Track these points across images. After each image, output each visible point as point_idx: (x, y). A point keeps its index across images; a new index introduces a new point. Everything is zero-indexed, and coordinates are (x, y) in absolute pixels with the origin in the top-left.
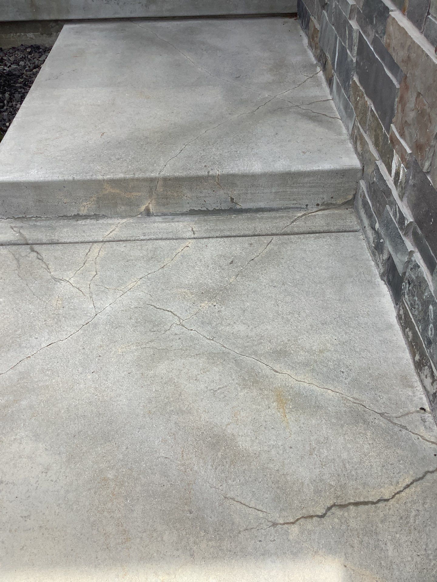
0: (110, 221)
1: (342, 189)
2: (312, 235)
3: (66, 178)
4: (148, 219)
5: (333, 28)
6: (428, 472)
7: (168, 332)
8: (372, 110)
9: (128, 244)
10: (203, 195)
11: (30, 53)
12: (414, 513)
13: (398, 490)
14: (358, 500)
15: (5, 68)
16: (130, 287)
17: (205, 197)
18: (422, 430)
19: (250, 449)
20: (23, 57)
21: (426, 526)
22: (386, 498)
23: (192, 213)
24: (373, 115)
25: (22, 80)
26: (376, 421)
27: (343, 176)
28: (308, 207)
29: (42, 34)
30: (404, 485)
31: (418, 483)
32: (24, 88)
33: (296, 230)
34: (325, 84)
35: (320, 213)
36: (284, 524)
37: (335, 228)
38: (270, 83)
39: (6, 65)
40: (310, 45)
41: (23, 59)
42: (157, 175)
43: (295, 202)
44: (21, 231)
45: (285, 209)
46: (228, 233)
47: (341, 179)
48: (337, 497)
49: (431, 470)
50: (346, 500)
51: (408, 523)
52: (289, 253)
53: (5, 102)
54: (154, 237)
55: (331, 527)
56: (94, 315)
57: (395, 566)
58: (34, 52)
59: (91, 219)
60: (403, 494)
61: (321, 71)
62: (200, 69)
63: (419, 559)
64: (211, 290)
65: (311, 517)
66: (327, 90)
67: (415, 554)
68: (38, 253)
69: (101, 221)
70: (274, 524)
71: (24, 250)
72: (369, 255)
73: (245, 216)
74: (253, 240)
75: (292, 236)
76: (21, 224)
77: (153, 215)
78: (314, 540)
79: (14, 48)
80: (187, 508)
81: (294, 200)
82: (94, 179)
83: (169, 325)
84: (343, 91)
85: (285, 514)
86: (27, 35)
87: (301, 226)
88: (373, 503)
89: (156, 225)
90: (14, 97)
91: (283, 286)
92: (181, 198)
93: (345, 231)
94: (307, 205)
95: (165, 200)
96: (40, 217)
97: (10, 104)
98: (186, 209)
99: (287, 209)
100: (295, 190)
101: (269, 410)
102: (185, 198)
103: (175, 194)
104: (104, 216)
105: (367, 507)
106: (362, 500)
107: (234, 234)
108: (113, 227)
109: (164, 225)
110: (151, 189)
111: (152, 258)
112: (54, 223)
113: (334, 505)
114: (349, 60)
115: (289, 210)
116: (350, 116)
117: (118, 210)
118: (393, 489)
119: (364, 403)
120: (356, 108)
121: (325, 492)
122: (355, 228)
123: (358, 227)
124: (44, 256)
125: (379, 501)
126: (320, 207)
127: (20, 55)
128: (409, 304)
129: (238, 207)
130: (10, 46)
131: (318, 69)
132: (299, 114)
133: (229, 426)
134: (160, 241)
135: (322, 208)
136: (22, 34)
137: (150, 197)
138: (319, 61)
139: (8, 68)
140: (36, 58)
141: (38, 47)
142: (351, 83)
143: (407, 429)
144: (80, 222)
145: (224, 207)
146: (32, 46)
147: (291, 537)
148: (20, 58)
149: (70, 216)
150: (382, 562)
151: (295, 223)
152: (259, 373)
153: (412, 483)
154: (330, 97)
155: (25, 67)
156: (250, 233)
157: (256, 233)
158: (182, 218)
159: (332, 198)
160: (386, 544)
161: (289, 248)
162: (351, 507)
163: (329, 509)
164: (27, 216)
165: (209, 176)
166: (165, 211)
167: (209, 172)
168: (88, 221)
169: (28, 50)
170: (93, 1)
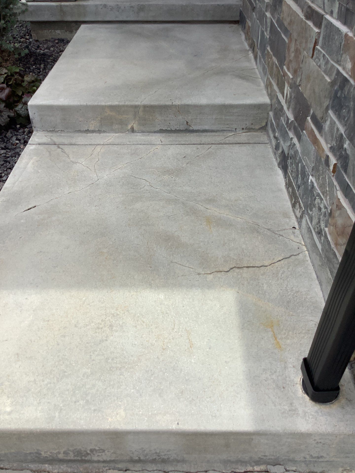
0: (108, 134)
1: (258, 118)
2: (237, 145)
3: (82, 103)
4: (132, 134)
5: (258, 21)
6: (293, 255)
7: (142, 189)
8: (276, 64)
9: (120, 146)
10: (169, 119)
11: (57, 43)
12: (281, 272)
13: (273, 262)
14: (249, 265)
15: (41, 51)
16: (119, 167)
17: (170, 120)
18: (292, 237)
19: (188, 242)
20: (52, 45)
21: (288, 278)
22: (266, 265)
23: (161, 131)
24: (277, 67)
25: (52, 58)
26: (265, 232)
27: (259, 108)
29: (66, 31)
30: (278, 260)
31: (286, 259)
32: (53, 63)
33: (227, 142)
34: (253, 60)
35: (244, 134)
36: (205, 274)
37: (253, 141)
38: (217, 59)
39: (41, 49)
40: (246, 39)
41: (52, 46)
42: (140, 104)
43: (228, 126)
44: (52, 138)
45: (222, 131)
46: (184, 143)
47: (258, 111)
48: (237, 264)
49: (294, 254)
50: (242, 265)
51: (277, 276)
52: (222, 153)
54: (136, 143)
55: (232, 276)
56: (96, 180)
57: (267, 294)
58: (60, 42)
59: (96, 133)
60: (276, 264)
61: (252, 53)
62: (171, 51)
63: (281, 291)
64: (171, 170)
65: (221, 272)
66: (254, 63)
67: (279, 289)
68: (62, 149)
69: (102, 134)
70: (199, 274)
71: (53, 148)
72: (273, 155)
73: (195, 134)
74: (199, 146)
75: (225, 145)
76: (52, 134)
77: (136, 132)
78: (221, 281)
79: (46, 40)
80: (148, 265)
81: (227, 124)
82: (99, 105)
83: (143, 186)
84: (262, 60)
85: (206, 270)
86: (56, 31)
87: (231, 139)
88: (258, 267)
89: (137, 137)
90: (47, 67)
91: (216, 169)
92: (154, 121)
93: (259, 143)
94: (236, 129)
95: (144, 122)
96: (64, 131)
97: (44, 71)
98: (157, 129)
100: (228, 117)
101: (201, 226)
102: (157, 120)
103: (151, 118)
104: (104, 132)
105: (254, 268)
106: (251, 265)
107: (188, 143)
108: (110, 138)
109: (142, 137)
110: (135, 113)
111: (134, 153)
112: (72, 134)
113: (235, 267)
114: (265, 37)
115: (224, 132)
116: (265, 74)
117: (113, 128)
118: (270, 262)
119: (259, 224)
120: (268, 66)
121: (230, 261)
122: (266, 142)
123: (268, 142)
124: (66, 151)
125: (261, 266)
126: (244, 131)
127: (50, 44)
128: (290, 171)
129: (191, 128)
130: (44, 39)
131: (250, 52)
132: (234, 75)
133: (176, 232)
134: (140, 145)
136: (53, 31)
137: (134, 119)
138: (251, 47)
139: (43, 51)
140: (61, 46)
141: (63, 40)
142: (266, 52)
143: (283, 236)
144: (89, 135)
145: (182, 128)
146: (59, 39)
147: (208, 280)
149: (83, 131)
150: (260, 292)
151: (227, 139)
152: (197, 209)
153: (282, 260)
154: (256, 67)
155: (54, 51)
156: (198, 143)
157: (202, 143)
158: (154, 134)
159: (252, 124)
160: (263, 284)
162: (245, 268)
163: (231, 269)
164: (56, 130)
165: (172, 105)
166: (144, 129)
167: (172, 103)
168: (94, 134)
169: (56, 41)
170: (102, 9)
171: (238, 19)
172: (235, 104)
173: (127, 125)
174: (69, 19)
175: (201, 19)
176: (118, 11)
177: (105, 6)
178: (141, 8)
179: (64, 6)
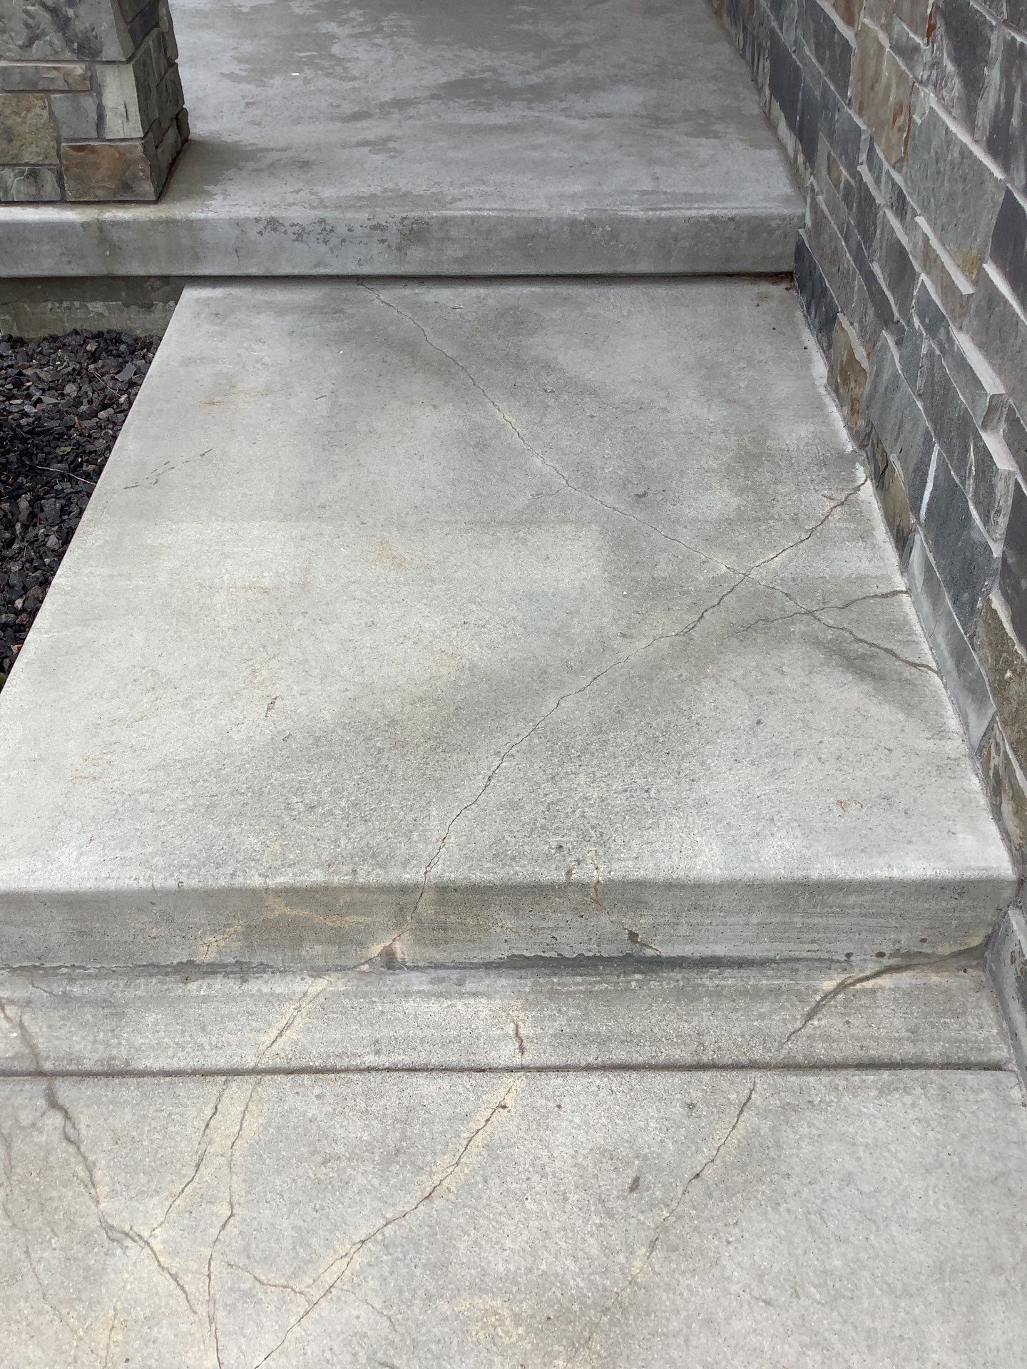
0: (280, 986)
1: (953, 922)
2: (870, 1077)
3: (159, 882)
4: (389, 980)
9: (331, 1087)
10: (551, 924)
11: (94, 357)
15: (28, 408)
16: (329, 1279)
17: (556, 928)
20: (74, 370)
23: (516, 964)
25: (69, 449)
27: (961, 894)
28: (852, 958)
29: (127, 305)
32: (70, 479)
33: (821, 1051)
34: (882, 534)
35: (886, 981)
37: (937, 1048)
38: (730, 522)
40: (835, 390)
41: (74, 375)
42: (420, 878)
43: (816, 947)
45: (786, 960)
52: (806, 1148)
53: (18, 527)
54: (406, 1060)
58: (104, 354)
59: (226, 975)
61: (869, 482)
62: (538, 461)
64: (576, 1307)
66: (891, 555)
69: (254, 986)
71: (29, 1100)
74: (694, 1087)
75: (811, 1078)
76: (29, 992)
77: (403, 966)
79: (54, 338)
81: (813, 942)
82: (237, 886)
86: (89, 305)
87: (834, 1033)
89: (410, 1006)
90: (42, 510)
92: (486, 930)
93: (966, 1067)
94: (849, 955)
95: (440, 934)
96: (83, 967)
98: (500, 952)
99: (790, 962)
100: (817, 920)
102: (499, 930)
103: (470, 921)
104: (263, 968)
107: (640, 1059)
110: (401, 909)
112: (119, 990)
116: (973, 692)
117: (304, 953)
120: (999, 693)
122: (995, 1054)
126: (886, 963)
127: (67, 364)
129: (649, 952)
130: (44, 333)
131: (861, 473)
132: (817, 643)
134: (422, 1078)
135: (893, 962)
136: (77, 304)
137: (397, 925)
138: (862, 446)
139: (35, 405)
140: (108, 373)
141: (117, 339)
142: (980, 604)
144: (193, 986)
148: (69, 374)
151: (816, 1023)
154: (900, 583)
155: (77, 402)
156: (687, 1054)
157: (705, 1059)
159: (923, 941)
161: (805, 1130)
164: (47, 965)
165: (569, 884)
166: (439, 956)
167: (569, 873)
168: (218, 983)
169: (89, 348)
170: (260, 233)
171: (786, 266)
172: (850, 882)
173: (362, 945)
176: (326, 242)
177: (273, 224)
178: (416, 233)
179: (115, 224)
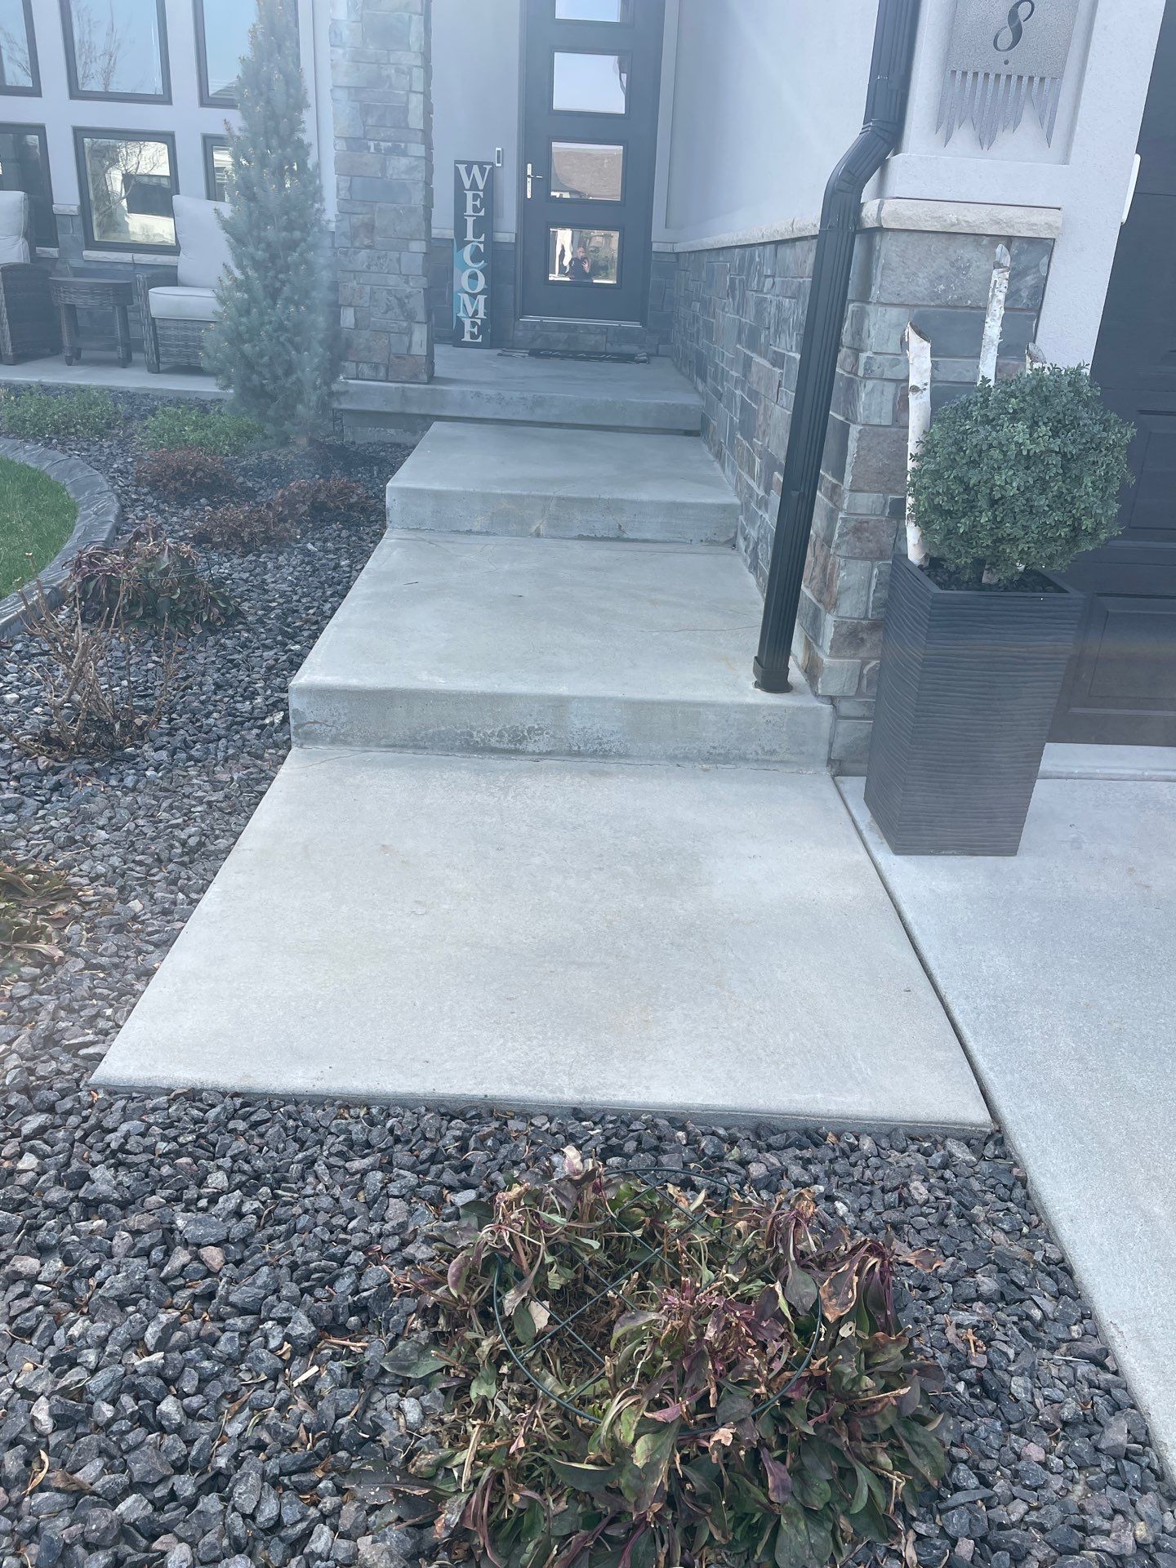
0: (500, 538)
1: (724, 525)
3: (467, 489)
4: (538, 539)
5: (726, 410)
10: (593, 520)
12: (742, 634)
13: (734, 628)
21: (749, 637)
22: (724, 630)
26: (726, 612)
27: (724, 511)
29: (405, 429)
31: (749, 628)
33: (680, 551)
38: (664, 466)
40: (710, 449)
42: (552, 494)
44: (418, 535)
45: (670, 541)
46: (614, 548)
47: (722, 515)
48: (689, 628)
50: (695, 629)
56: (495, 569)
59: (483, 535)
60: (737, 630)
65: (670, 631)
68: (436, 545)
69: (492, 538)
71: (423, 543)
72: (741, 562)
73: (631, 544)
74: (636, 553)
75: (676, 553)
76: (417, 532)
77: (543, 537)
80: (579, 624)
81: (679, 533)
84: (730, 458)
86: (387, 430)
87: (685, 550)
88: (714, 630)
89: (546, 541)
92: (571, 521)
95: (556, 522)
98: (574, 534)
100: (679, 522)
102: (575, 521)
103: (566, 516)
106: (706, 629)
107: (620, 549)
108: (506, 540)
109: (553, 542)
110: (544, 508)
111: (544, 553)
112: (447, 534)
115: (674, 544)
118: (729, 628)
119: (719, 606)
121: (680, 626)
122: (735, 555)
124: (441, 546)
125: (718, 630)
126: (704, 545)
127: (379, 448)
129: (625, 536)
134: (551, 547)
136: (382, 428)
137: (542, 516)
143: (748, 615)
144: (472, 537)
145: (612, 534)
146: (393, 442)
149: (462, 532)
150: (715, 643)
156: (635, 549)
157: (641, 550)
158: (570, 541)
159: (715, 534)
160: (719, 640)
162: (699, 631)
165: (599, 499)
166: (555, 534)
167: (599, 496)
168: (480, 537)
171: (697, 427)
172: (689, 504)
173: (529, 524)
174: (415, 410)
175: (636, 424)
176: (500, 405)
178: (539, 402)
